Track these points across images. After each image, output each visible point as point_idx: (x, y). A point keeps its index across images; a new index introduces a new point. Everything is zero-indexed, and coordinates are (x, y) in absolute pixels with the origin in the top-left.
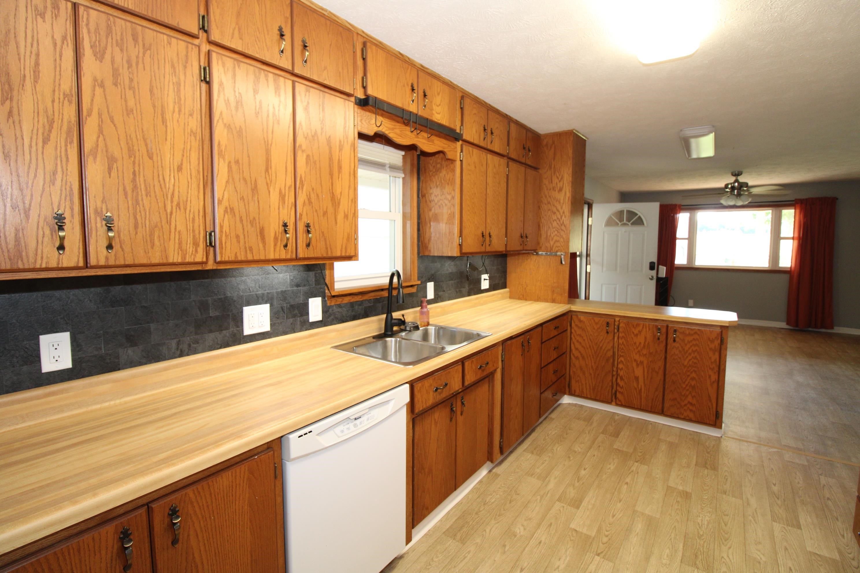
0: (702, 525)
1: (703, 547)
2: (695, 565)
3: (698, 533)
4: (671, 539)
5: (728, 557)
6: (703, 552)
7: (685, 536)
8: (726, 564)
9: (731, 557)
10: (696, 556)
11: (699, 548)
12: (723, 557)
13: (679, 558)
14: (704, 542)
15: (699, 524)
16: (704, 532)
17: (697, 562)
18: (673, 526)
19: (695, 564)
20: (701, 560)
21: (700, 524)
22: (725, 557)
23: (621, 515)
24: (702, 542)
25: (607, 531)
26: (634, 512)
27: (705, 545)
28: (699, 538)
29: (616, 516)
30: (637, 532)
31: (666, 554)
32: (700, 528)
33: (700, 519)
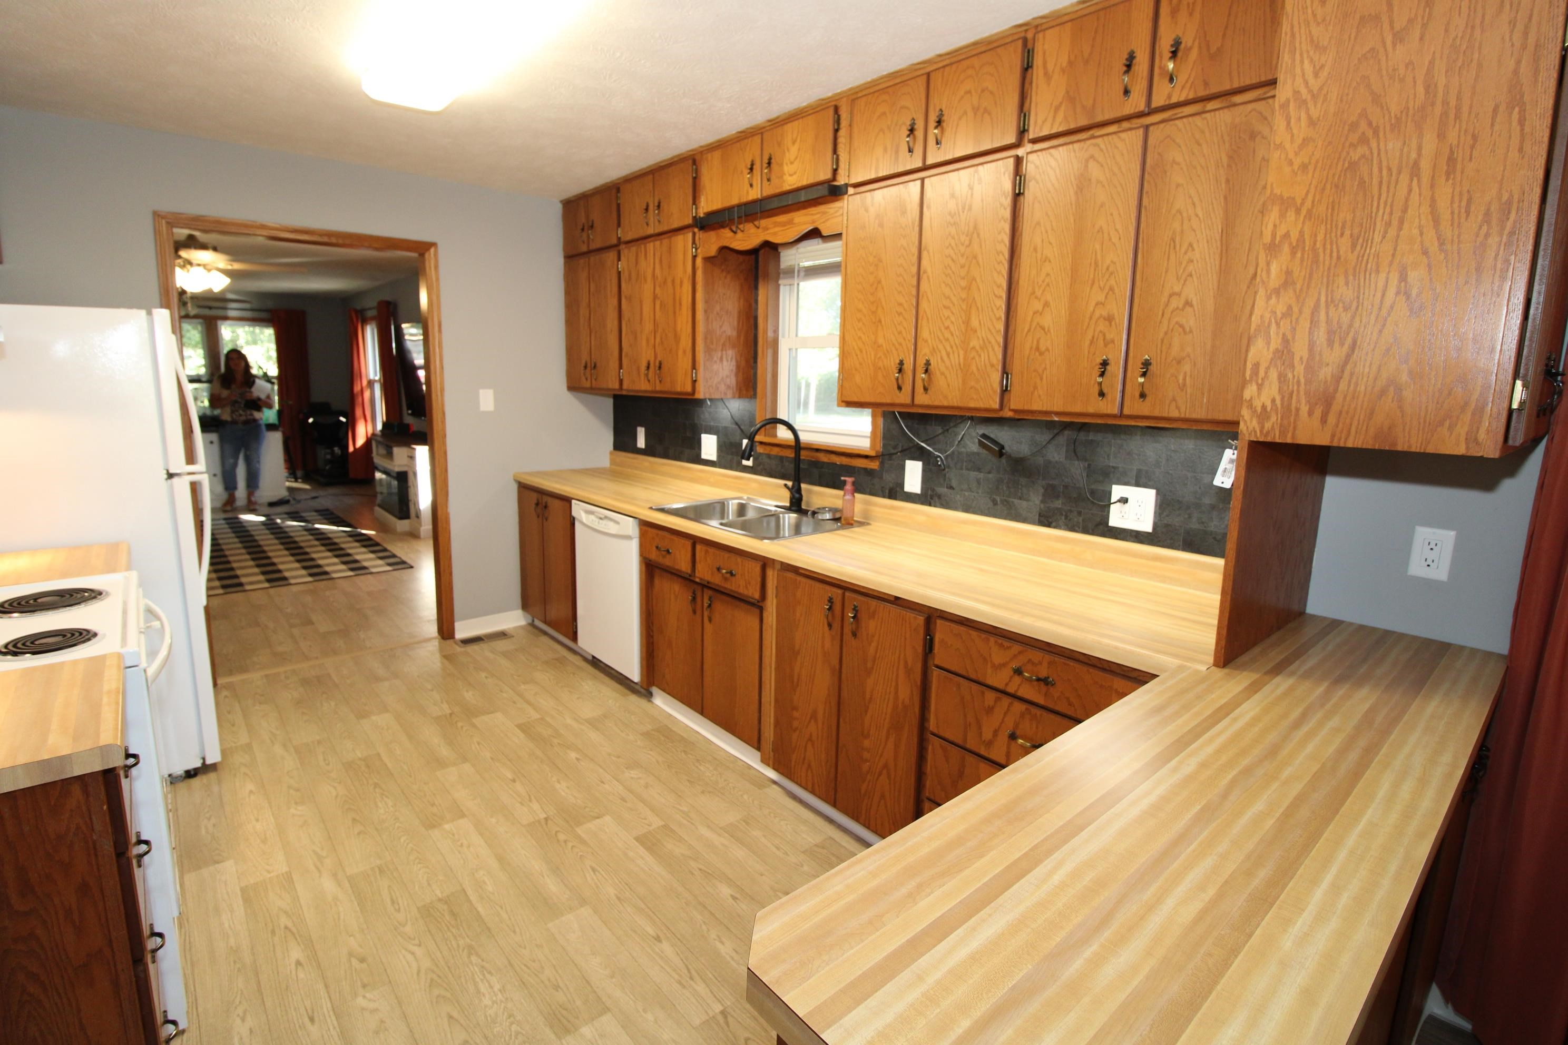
0: (484, 975)
1: (455, 937)
2: (445, 901)
3: (478, 955)
4: (502, 908)
5: (413, 954)
6: (448, 928)
7: (489, 929)
8: (410, 938)
9: (410, 957)
10: (453, 913)
11: (459, 929)
12: (420, 945)
13: (470, 892)
14: (458, 945)
15: (490, 973)
16: (471, 963)
17: (445, 907)
18: (517, 930)
19: (446, 903)
20: (443, 915)
21: (488, 976)
22: (416, 949)
23: (589, 879)
24: (461, 942)
25: (573, 847)
26: (583, 902)
27: (453, 942)
28: (470, 947)
29: (592, 873)
30: (546, 877)
31: (488, 883)
32: (483, 967)
33: (497, 987)
